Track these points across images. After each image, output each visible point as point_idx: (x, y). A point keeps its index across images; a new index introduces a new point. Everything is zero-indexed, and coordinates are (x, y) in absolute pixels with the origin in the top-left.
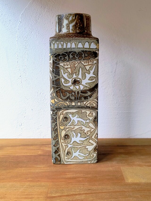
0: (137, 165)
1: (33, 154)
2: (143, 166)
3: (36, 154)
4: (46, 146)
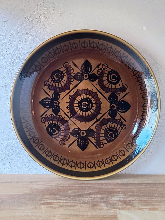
0: (137, 208)
1: (18, 194)
2: (143, 209)
3: (22, 193)
4: (34, 183)
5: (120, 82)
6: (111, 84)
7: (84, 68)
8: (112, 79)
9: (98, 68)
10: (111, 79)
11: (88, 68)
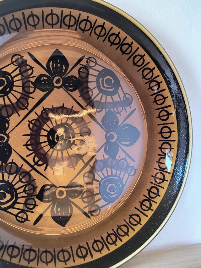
5: (120, 91)
6: (104, 96)
7: (53, 65)
8: (105, 85)
9: (79, 66)
10: (103, 86)
11: (61, 66)
